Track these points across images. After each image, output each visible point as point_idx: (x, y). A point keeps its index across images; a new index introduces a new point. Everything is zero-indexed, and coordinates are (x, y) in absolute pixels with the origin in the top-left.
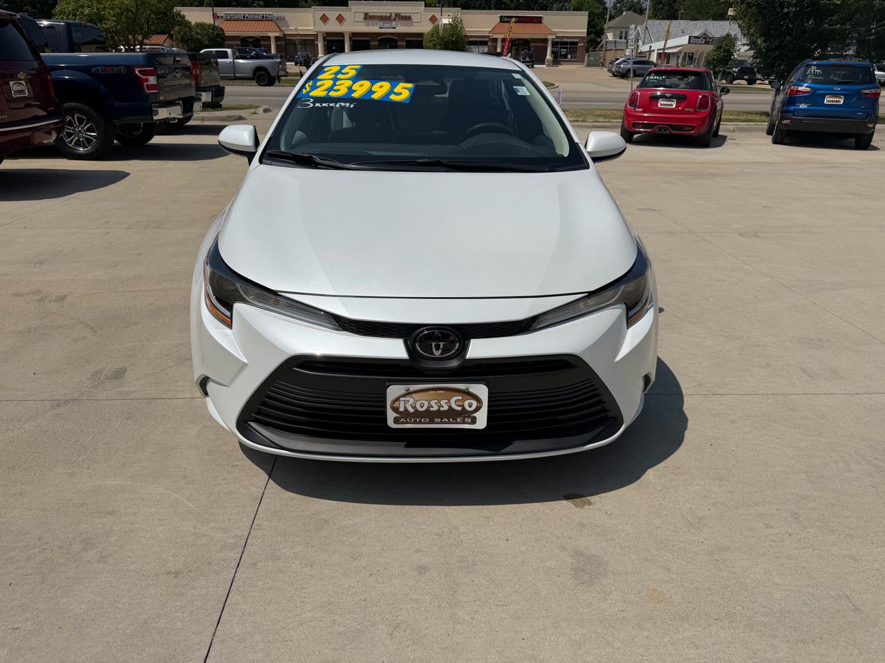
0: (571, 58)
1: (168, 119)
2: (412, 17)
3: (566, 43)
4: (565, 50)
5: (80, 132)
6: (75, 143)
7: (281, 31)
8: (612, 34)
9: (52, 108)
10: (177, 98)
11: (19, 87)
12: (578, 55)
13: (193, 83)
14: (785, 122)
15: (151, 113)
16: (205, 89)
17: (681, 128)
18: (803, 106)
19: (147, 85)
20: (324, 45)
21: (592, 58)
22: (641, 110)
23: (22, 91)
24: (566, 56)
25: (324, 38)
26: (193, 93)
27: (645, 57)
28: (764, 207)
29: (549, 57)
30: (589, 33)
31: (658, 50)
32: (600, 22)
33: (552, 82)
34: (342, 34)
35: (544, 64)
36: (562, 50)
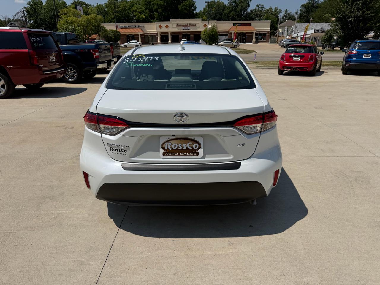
0: (264, 40)
1: (102, 68)
2: (196, 25)
3: (261, 34)
4: (261, 37)
5: (70, 73)
6: (69, 77)
7: (143, 32)
8: (281, 29)
9: (63, 65)
10: (105, 60)
11: (52, 58)
12: (266, 39)
13: (111, 54)
14: (347, 65)
15: (96, 66)
16: (115, 57)
17: (302, 68)
18: (354, 59)
19: (95, 56)
20: (160, 37)
21: (272, 40)
22: (286, 61)
23: (53, 59)
24: (261, 39)
25: (160, 34)
26: (111, 58)
27: (295, 39)
28: (329, 98)
29: (254, 40)
30: (271, 29)
31: (301, 36)
32: (276, 25)
33: (255, 50)
34: (167, 33)
35: (252, 43)
36: (259, 37)
